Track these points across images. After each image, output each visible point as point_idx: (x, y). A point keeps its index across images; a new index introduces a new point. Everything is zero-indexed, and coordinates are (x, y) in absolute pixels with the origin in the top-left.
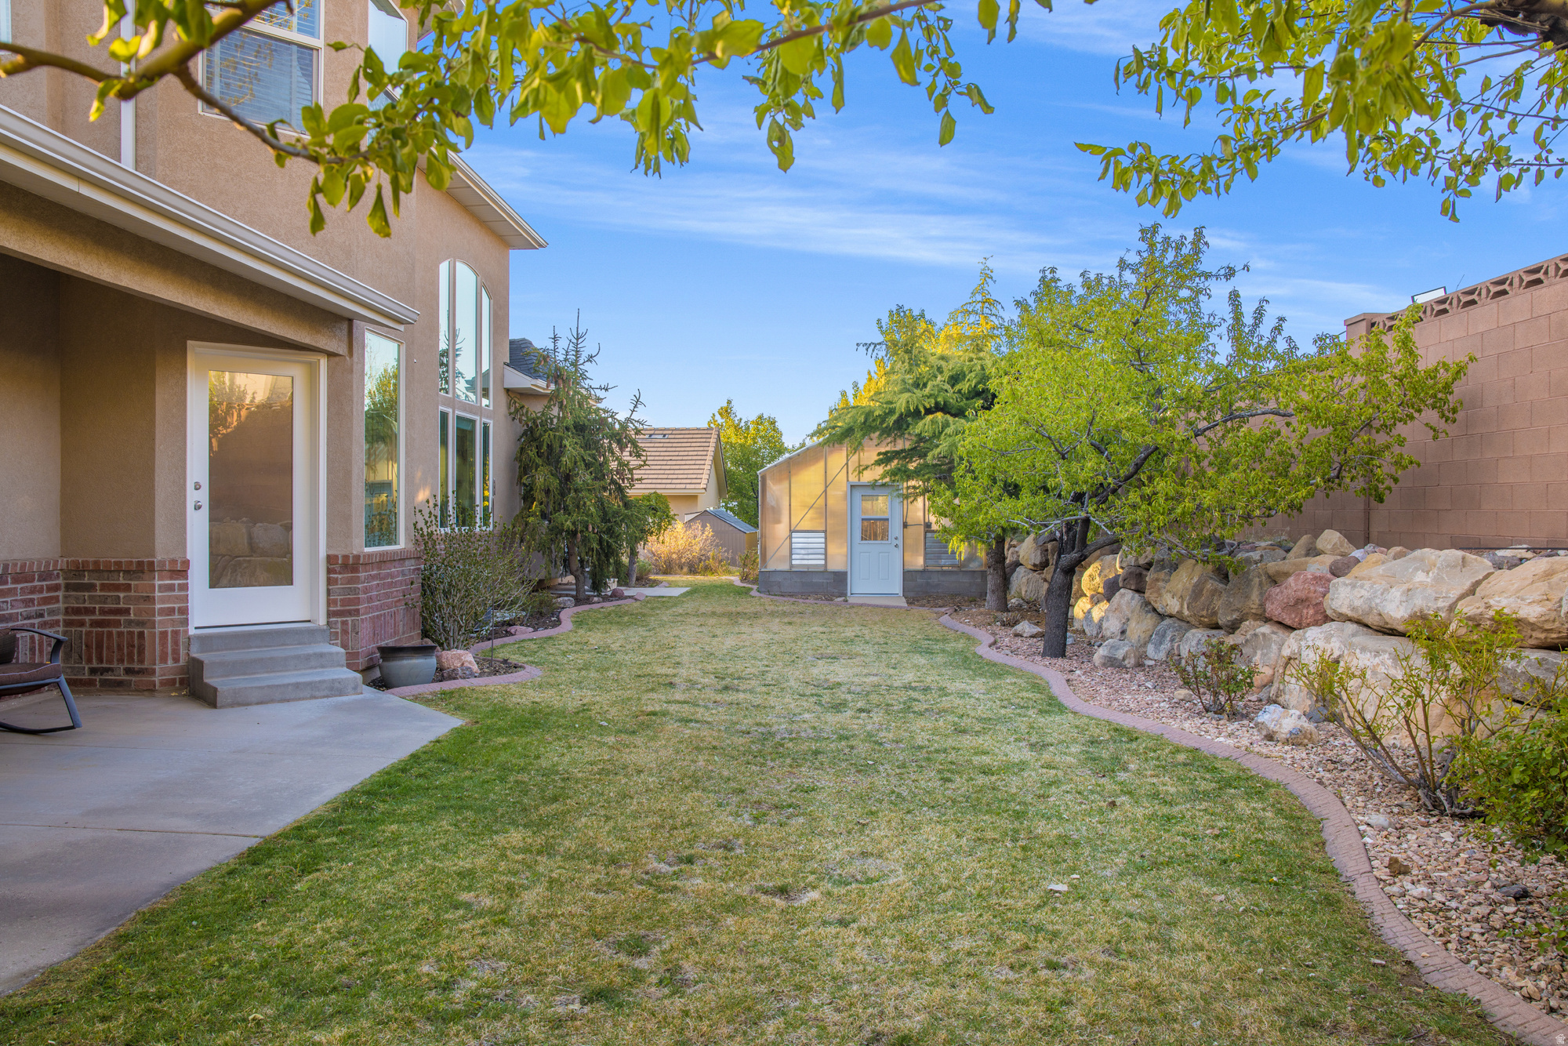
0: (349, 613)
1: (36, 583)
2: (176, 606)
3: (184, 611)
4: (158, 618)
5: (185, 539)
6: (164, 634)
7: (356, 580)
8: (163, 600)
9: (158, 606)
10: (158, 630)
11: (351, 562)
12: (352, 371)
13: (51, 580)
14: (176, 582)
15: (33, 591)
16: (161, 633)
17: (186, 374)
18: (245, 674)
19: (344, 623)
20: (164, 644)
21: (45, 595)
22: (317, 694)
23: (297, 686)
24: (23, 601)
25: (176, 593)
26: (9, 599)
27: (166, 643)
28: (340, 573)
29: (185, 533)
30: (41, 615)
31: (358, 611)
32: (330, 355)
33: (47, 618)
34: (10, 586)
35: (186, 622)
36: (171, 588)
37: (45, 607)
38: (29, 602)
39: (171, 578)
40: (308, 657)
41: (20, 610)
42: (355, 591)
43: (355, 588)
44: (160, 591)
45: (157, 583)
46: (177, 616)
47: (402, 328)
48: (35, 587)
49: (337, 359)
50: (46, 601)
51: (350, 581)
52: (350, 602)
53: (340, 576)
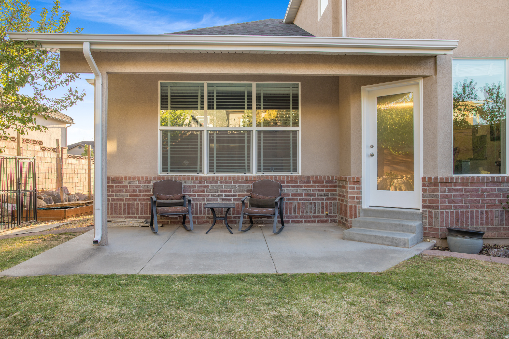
0: (433, 207)
1: (325, 184)
2: (356, 196)
3: (359, 198)
4: (349, 200)
5: (361, 168)
6: (351, 207)
7: (437, 191)
8: (351, 193)
9: (349, 195)
10: (349, 205)
11: (433, 181)
12: (436, 83)
13: (332, 183)
14: (356, 186)
15: (323, 186)
16: (350, 206)
17: (361, 100)
18: (368, 228)
19: (430, 212)
20: (351, 211)
21: (329, 188)
22: (385, 243)
23: (375, 237)
24: (318, 190)
25: (356, 190)
26: (312, 189)
27: (352, 210)
28: (428, 186)
29: (361, 166)
30: (327, 196)
31: (438, 207)
32: (424, 77)
33: (330, 197)
34: (312, 184)
35: (360, 203)
36: (353, 188)
37: (329, 193)
38: (320, 191)
39: (354, 184)
40: (396, 225)
41: (317, 193)
42: (437, 196)
43: (436, 195)
44: (350, 189)
45: (349, 186)
46: (356, 200)
47: (451, 52)
48: (324, 185)
49: (428, 78)
50: (329, 191)
51: (434, 191)
52: (433, 202)
53: (428, 188)
